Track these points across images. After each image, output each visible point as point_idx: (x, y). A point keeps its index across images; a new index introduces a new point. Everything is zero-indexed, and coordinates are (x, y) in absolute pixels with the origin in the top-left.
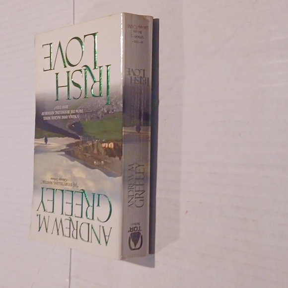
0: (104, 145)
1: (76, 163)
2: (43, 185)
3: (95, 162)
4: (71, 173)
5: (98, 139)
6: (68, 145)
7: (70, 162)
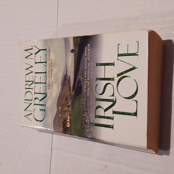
0: (69, 118)
1: (60, 87)
2: (48, 50)
3: (60, 108)
4: (55, 82)
5: (72, 111)
6: (69, 78)
7: (60, 81)
